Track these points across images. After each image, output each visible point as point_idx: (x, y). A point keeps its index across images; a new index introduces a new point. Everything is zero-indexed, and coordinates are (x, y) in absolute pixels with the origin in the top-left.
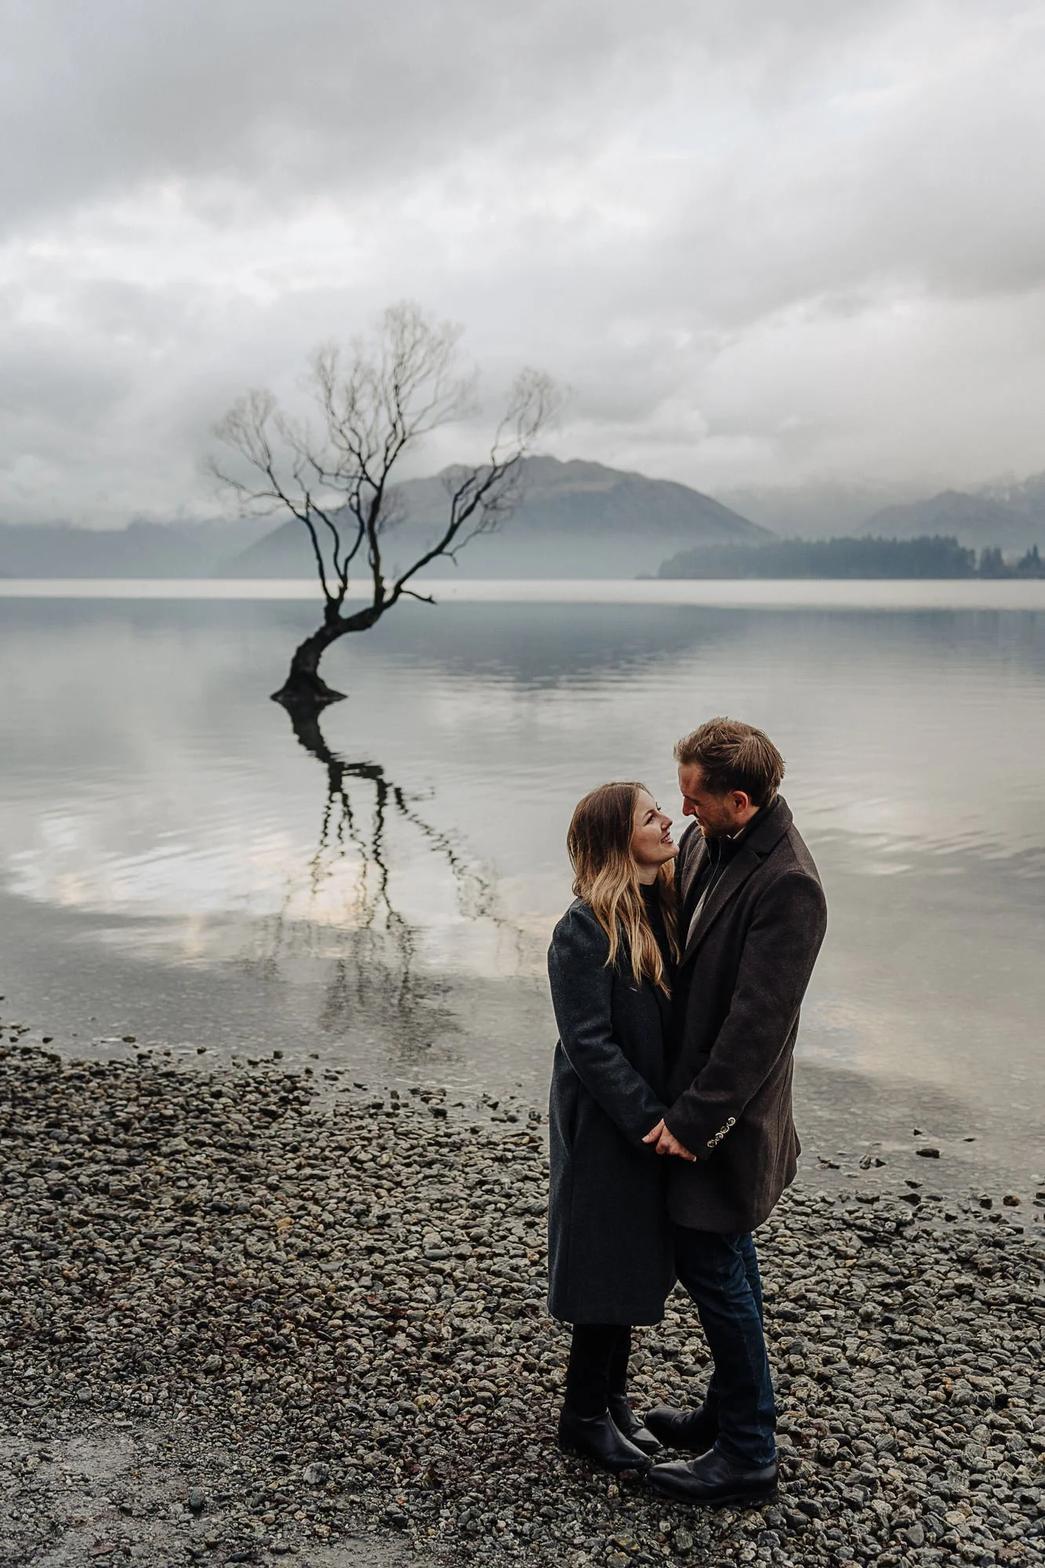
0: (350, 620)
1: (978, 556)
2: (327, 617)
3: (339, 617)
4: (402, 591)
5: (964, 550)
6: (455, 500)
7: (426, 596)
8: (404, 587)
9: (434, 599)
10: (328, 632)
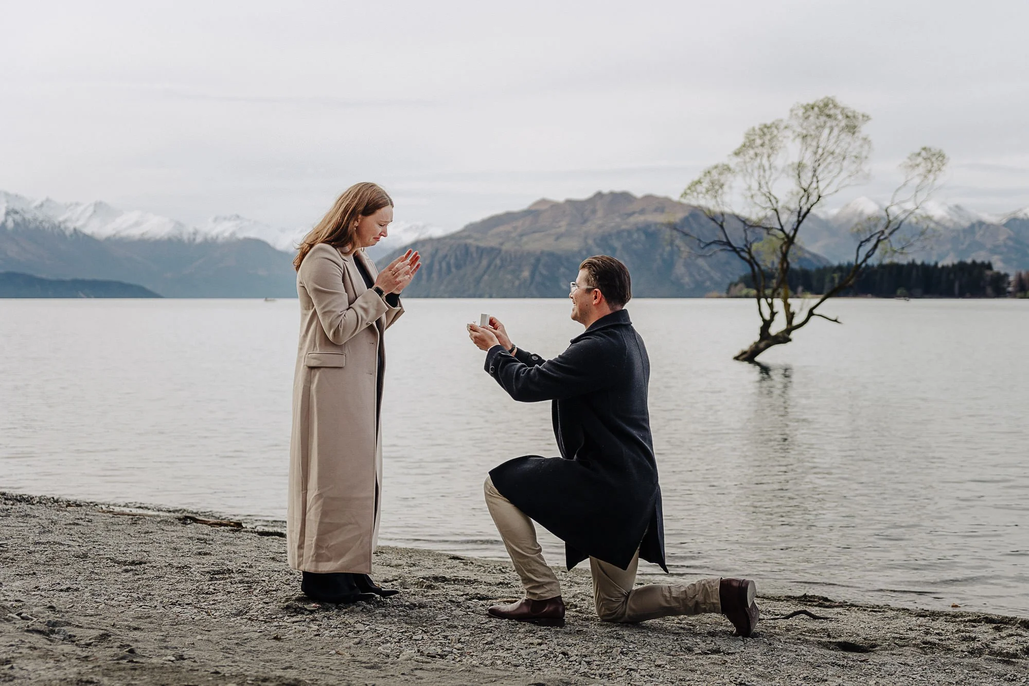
0: (776, 337)
1: (1012, 278)
2: (761, 335)
3: (769, 334)
4: (813, 315)
5: (998, 274)
6: (860, 246)
7: (834, 318)
8: (815, 311)
9: (839, 320)
10: (762, 345)
